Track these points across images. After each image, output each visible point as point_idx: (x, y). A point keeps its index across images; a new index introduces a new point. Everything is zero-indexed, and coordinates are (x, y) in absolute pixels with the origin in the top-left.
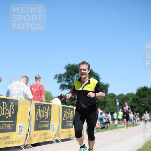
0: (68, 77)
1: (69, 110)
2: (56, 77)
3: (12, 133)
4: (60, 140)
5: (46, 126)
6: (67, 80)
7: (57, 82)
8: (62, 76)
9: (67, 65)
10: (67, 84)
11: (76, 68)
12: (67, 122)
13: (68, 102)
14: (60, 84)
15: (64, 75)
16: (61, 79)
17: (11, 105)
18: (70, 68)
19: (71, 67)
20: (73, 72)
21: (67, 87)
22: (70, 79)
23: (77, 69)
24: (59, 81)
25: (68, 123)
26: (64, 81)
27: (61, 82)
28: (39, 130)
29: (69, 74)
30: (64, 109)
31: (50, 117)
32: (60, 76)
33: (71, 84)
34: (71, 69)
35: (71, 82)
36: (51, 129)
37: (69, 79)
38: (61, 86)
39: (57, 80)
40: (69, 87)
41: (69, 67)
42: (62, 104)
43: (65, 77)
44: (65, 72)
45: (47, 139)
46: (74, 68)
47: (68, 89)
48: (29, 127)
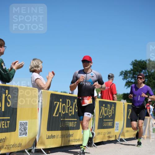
0: (134, 74)
2: (122, 74)
3: (76, 131)
4: (125, 139)
7: (123, 79)
8: (128, 73)
9: (134, 61)
10: (133, 80)
11: (143, 64)
14: (125, 81)
15: (130, 72)
16: (127, 75)
17: (75, 102)
18: (136, 64)
19: (137, 63)
20: (140, 69)
23: (144, 65)
24: (125, 78)
26: (130, 78)
27: (126, 79)
28: (103, 129)
29: (135, 70)
30: (129, 107)
31: (114, 115)
32: (126, 73)
34: (138, 65)
36: (115, 128)
37: (135, 75)
38: (127, 83)
39: (122, 76)
41: (136, 63)
42: (127, 102)
43: (131, 74)
44: (131, 68)
45: (111, 137)
46: (141, 64)
48: (93, 125)
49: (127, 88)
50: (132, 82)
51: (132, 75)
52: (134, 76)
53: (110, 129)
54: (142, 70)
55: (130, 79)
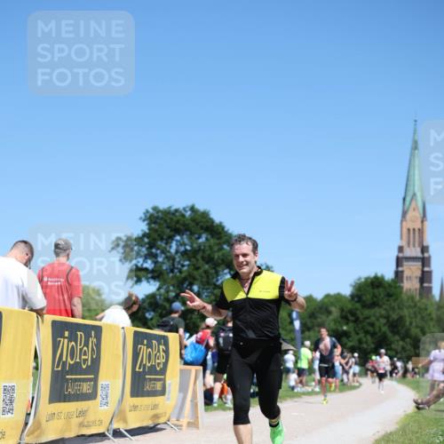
0: (151, 246)
1: (154, 342)
2: (118, 245)
4: (126, 431)
5: (86, 388)
6: (150, 255)
7: (121, 260)
8: (135, 243)
9: (151, 211)
10: (149, 265)
11: (175, 219)
12: (147, 377)
13: (151, 319)
15: (139, 240)
16: (132, 250)
18: (157, 218)
19: (160, 214)
20: (168, 231)
21: (150, 275)
22: (159, 252)
23: (178, 222)
24: (126, 258)
25: (151, 379)
26: (141, 257)
27: (131, 261)
28: (65, 401)
29: (156, 236)
30: (138, 338)
31: (96, 362)
32: (129, 243)
33: (161, 267)
34: (162, 222)
35: (160, 259)
36: (99, 398)
37: (154, 250)
38: (131, 271)
39: (118, 252)
40: (156, 274)
41: (156, 215)
43: (142, 246)
44: (142, 231)
45: (88, 426)
46: (171, 219)
47: (152, 282)
48: (33, 393)
49: (132, 287)
50: (146, 269)
51: (147, 249)
52: (152, 253)
53: (83, 402)
54: (174, 236)
55: (141, 260)
